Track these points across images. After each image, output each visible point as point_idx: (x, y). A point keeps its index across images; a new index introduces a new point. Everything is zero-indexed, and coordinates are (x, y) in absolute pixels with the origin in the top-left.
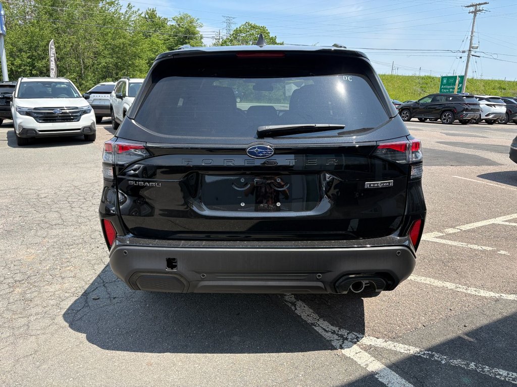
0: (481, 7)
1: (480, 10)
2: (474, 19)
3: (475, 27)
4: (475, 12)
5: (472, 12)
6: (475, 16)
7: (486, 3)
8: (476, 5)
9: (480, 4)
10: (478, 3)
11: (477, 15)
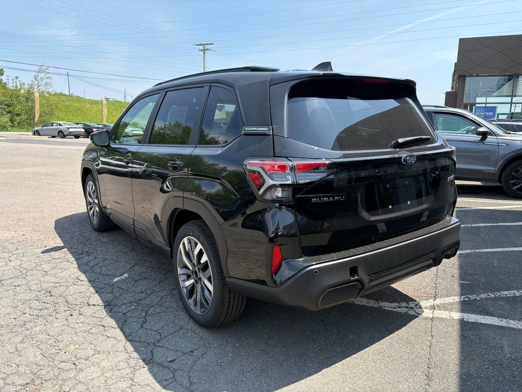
0: (208, 47)
1: (208, 50)
2: (204, 56)
3: (206, 63)
4: (204, 50)
5: (201, 50)
6: (204, 53)
7: (211, 44)
8: (204, 45)
9: (207, 44)
10: (205, 43)
11: (206, 54)
